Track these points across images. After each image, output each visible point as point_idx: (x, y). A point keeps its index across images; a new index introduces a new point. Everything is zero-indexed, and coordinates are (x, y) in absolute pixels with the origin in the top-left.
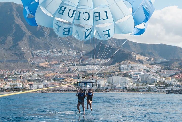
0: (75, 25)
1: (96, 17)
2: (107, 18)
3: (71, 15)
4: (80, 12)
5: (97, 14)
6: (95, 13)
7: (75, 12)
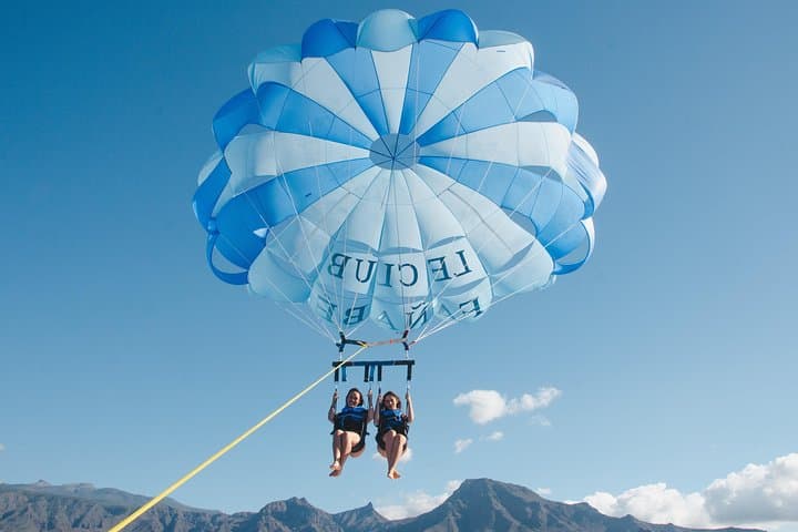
0: (377, 298)
1: (434, 271)
2: (467, 270)
3: (363, 275)
4: (389, 266)
5: (438, 264)
6: (429, 261)
7: (375, 265)
